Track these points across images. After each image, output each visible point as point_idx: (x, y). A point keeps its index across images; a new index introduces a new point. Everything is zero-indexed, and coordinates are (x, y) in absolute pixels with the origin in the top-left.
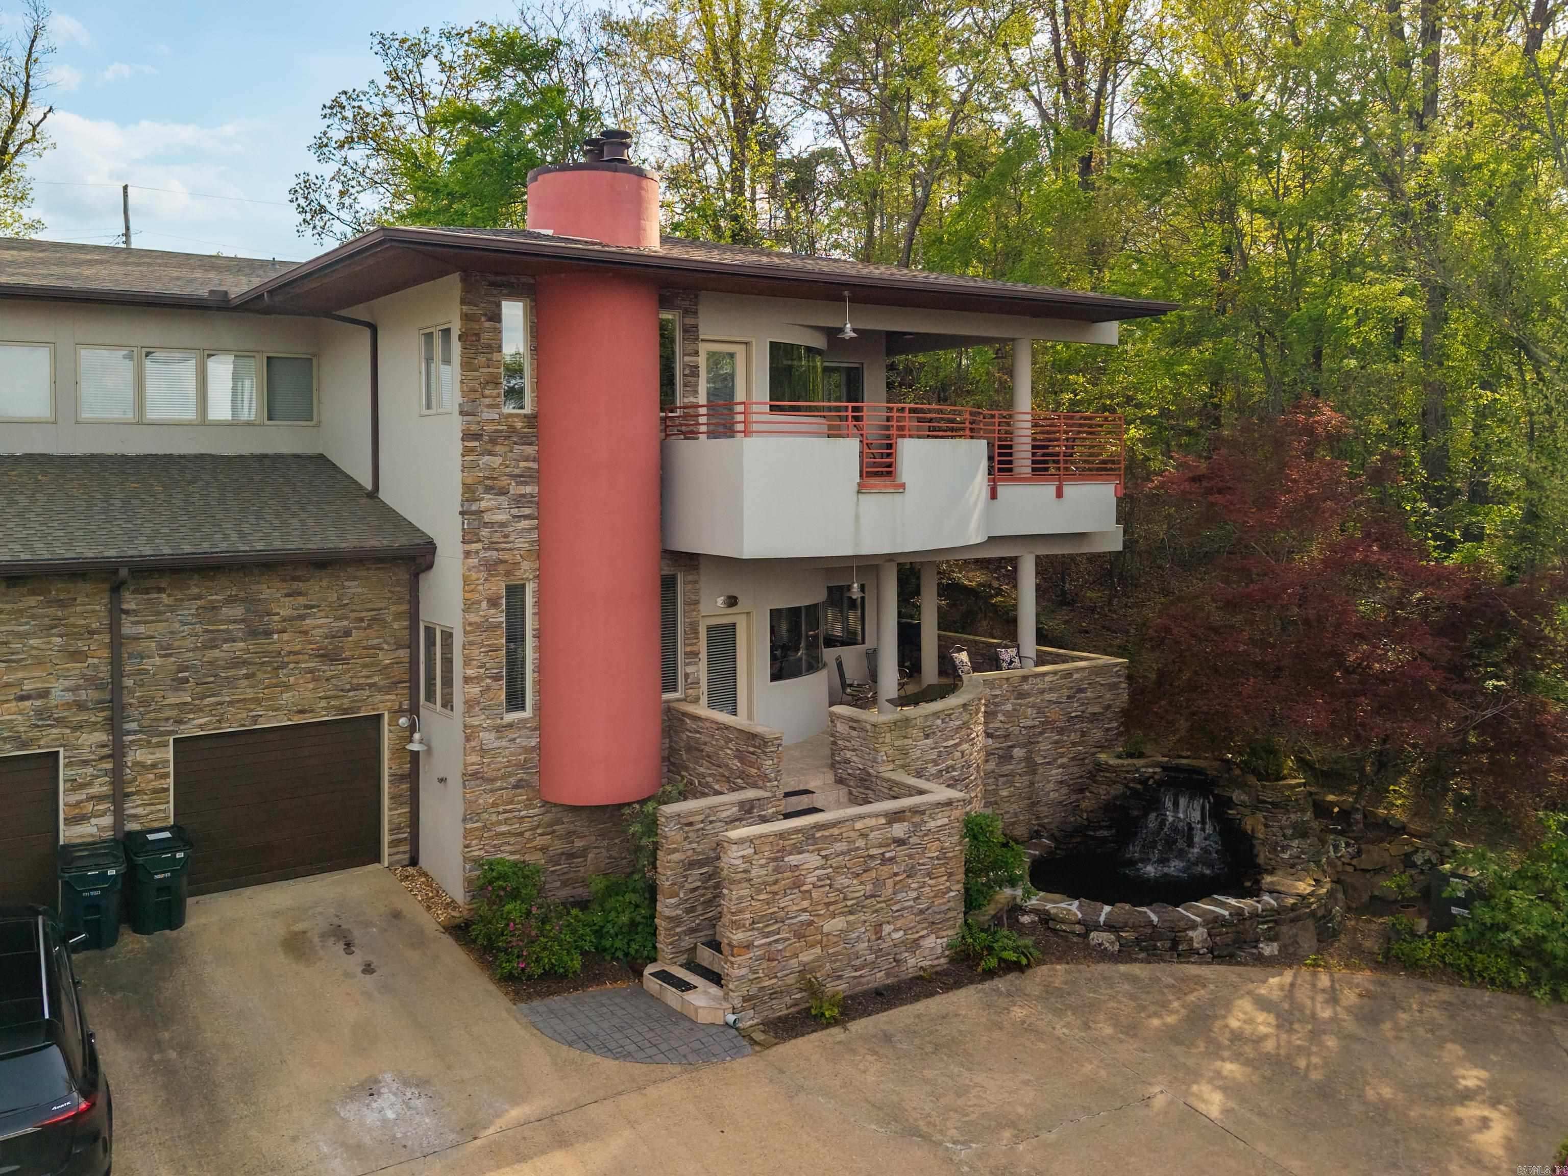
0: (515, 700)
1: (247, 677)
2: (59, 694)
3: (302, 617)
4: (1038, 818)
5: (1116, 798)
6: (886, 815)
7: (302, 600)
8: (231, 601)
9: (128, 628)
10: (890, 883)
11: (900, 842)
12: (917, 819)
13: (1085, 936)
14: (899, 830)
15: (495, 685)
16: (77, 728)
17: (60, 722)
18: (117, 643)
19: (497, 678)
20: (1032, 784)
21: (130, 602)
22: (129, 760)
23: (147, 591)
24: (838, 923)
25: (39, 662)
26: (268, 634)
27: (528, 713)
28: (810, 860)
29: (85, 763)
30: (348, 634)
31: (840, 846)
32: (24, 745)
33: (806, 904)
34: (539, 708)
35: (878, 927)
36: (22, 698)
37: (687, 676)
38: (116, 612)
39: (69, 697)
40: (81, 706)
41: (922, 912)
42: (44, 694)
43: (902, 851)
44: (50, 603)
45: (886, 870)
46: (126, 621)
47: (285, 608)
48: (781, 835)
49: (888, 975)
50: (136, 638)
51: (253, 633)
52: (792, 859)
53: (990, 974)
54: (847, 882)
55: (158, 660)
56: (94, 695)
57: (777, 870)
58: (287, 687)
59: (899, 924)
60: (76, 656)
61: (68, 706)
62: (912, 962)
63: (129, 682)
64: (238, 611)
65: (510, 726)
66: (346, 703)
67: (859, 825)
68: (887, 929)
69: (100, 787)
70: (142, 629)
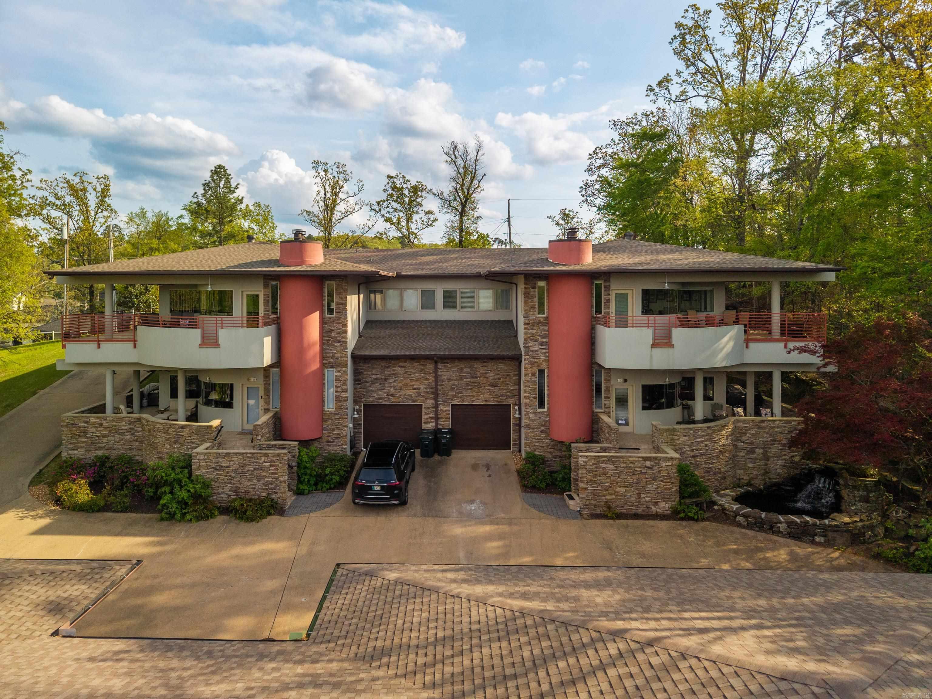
0: (541, 404)
1: (471, 389)
2: (423, 389)
3: (486, 373)
4: (769, 478)
5: (797, 474)
6: (642, 458)
7: (486, 368)
8: (466, 367)
9: (439, 373)
10: (644, 481)
11: (649, 468)
12: (657, 461)
13: (735, 517)
14: (648, 464)
15: (534, 400)
16: (426, 399)
17: (423, 396)
18: (436, 377)
19: (535, 398)
20: (766, 464)
21: (440, 366)
22: (439, 409)
23: (444, 363)
24: (622, 490)
25: (418, 380)
26: (477, 377)
27: (545, 410)
28: (610, 467)
29: (429, 408)
30: (500, 379)
31: (623, 465)
32: (414, 402)
33: (608, 480)
34: (548, 409)
35: (639, 494)
36: (414, 389)
37: (605, 405)
38: (436, 368)
39: (425, 390)
40: (427, 393)
41: (658, 493)
42: (419, 389)
43: (649, 471)
44: (421, 365)
45: (642, 476)
46: (439, 371)
47: (481, 370)
48: (599, 457)
49: (643, 511)
50: (441, 376)
51: (472, 377)
52: (603, 465)
53: (682, 519)
54: (625, 477)
55: (447, 382)
56: (431, 390)
57: (596, 467)
58: (482, 393)
59: (649, 495)
60: (427, 379)
61: (425, 392)
62: (654, 509)
63: (439, 388)
64: (468, 370)
65: (539, 413)
66: (499, 400)
67: (630, 459)
68: (643, 496)
69: (432, 415)
70: (443, 373)
